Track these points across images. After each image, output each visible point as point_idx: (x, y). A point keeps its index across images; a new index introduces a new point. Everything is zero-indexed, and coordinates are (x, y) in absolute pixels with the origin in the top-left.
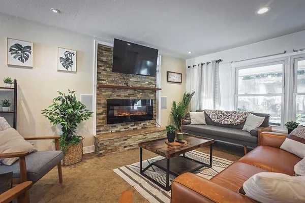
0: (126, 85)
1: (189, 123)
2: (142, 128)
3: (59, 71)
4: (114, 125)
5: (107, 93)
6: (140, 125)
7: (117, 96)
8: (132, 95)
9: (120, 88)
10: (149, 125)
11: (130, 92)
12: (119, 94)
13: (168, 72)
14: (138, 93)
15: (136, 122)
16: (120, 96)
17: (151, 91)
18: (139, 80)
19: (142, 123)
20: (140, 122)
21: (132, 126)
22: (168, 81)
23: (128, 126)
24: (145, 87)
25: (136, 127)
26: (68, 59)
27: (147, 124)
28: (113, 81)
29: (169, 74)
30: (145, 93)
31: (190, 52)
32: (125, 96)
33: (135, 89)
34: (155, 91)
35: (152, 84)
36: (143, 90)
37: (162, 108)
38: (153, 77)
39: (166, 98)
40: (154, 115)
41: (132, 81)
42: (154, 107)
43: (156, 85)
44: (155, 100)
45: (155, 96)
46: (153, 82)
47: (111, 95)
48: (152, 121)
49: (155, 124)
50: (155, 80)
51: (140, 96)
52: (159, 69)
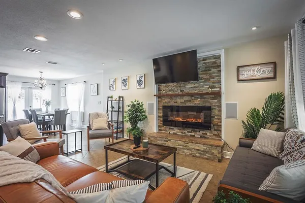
0: (181, 93)
1: (250, 146)
2: (201, 137)
3: (138, 89)
4: (172, 127)
5: (166, 100)
6: (198, 133)
7: (174, 102)
8: (188, 101)
9: (176, 96)
10: (210, 136)
11: (186, 98)
13: (238, 67)
14: (195, 99)
15: (193, 129)
16: (177, 102)
17: (213, 96)
18: (196, 85)
19: (201, 132)
20: (198, 130)
21: (188, 132)
22: (239, 80)
23: (185, 131)
24: (204, 92)
25: (193, 134)
26: (140, 80)
27: (208, 134)
28: (170, 91)
29: (240, 69)
30: (205, 98)
32: (181, 103)
33: (192, 95)
34: (218, 95)
35: (214, 87)
36: (202, 95)
37: (228, 117)
38: (216, 79)
39: (236, 104)
40: (218, 125)
41: (189, 87)
42: (218, 116)
43: (220, 88)
44: (220, 106)
45: (220, 102)
46: (217, 85)
47: (169, 102)
48: (216, 133)
49: (219, 136)
50: (220, 82)
51: (197, 102)
52: (223, 68)
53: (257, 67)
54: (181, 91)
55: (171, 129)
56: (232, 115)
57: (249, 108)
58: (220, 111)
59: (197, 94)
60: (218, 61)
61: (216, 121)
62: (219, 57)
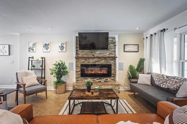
0: (93, 56)
1: (136, 82)
2: (105, 81)
3: (59, 52)
4: (86, 78)
5: (82, 61)
6: (103, 79)
7: (88, 62)
8: (97, 61)
9: (89, 58)
10: (110, 80)
11: (96, 60)
13: (124, 45)
14: (101, 60)
15: (100, 78)
16: (90, 62)
17: (111, 59)
18: (102, 52)
19: (105, 79)
20: (103, 78)
21: (97, 80)
22: (124, 51)
23: (95, 79)
24: (107, 56)
25: (100, 80)
26: (62, 46)
27: (109, 79)
28: (85, 54)
29: (125, 46)
30: (107, 60)
31: (138, 28)
32: (92, 62)
33: (99, 58)
34: (114, 58)
35: (112, 54)
36: (105, 58)
37: (119, 69)
38: (113, 50)
39: (123, 63)
40: (114, 74)
41: (98, 53)
42: (114, 69)
43: (115, 54)
44: (115, 64)
45: (115, 62)
46: (113, 53)
47: (84, 62)
48: (113, 78)
49: (114, 80)
50: (115, 51)
51: (103, 62)
52: (117, 44)
53: (132, 46)
54: (93, 55)
55: (86, 79)
56: (121, 69)
57: (129, 65)
58: (115, 66)
59: (102, 57)
60: (114, 40)
61: (112, 72)
62: (114, 38)
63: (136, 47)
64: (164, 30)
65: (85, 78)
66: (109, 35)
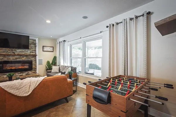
0: (13, 54)
1: (51, 72)
2: (26, 75)
7: (7, 59)
8: (18, 58)
9: (9, 55)
11: (16, 57)
12: (9, 58)
13: (43, 46)
14: (22, 57)
15: (21, 72)
16: (9, 59)
17: (32, 56)
18: (23, 51)
19: (26, 73)
20: (24, 72)
21: (18, 74)
22: (43, 51)
23: (16, 74)
24: (28, 54)
25: (22, 74)
27: (30, 73)
28: (4, 52)
29: (44, 47)
30: (28, 57)
31: (51, 37)
32: (13, 59)
33: (20, 55)
34: (35, 56)
35: (33, 52)
37: (39, 64)
38: (34, 49)
39: (42, 59)
40: (35, 68)
41: (18, 51)
42: (34, 64)
43: (36, 53)
44: (36, 60)
45: (36, 58)
46: (34, 52)
47: (2, 59)
48: (34, 71)
49: (35, 73)
50: (35, 51)
51: (24, 59)
52: (37, 45)
53: (49, 47)
54: (13, 53)
56: (41, 64)
57: (47, 61)
58: (36, 62)
59: (24, 55)
60: (35, 42)
61: (33, 66)
62: (35, 40)
63: (52, 48)
64: (65, 41)
65: (3, 74)
66: (30, 37)
